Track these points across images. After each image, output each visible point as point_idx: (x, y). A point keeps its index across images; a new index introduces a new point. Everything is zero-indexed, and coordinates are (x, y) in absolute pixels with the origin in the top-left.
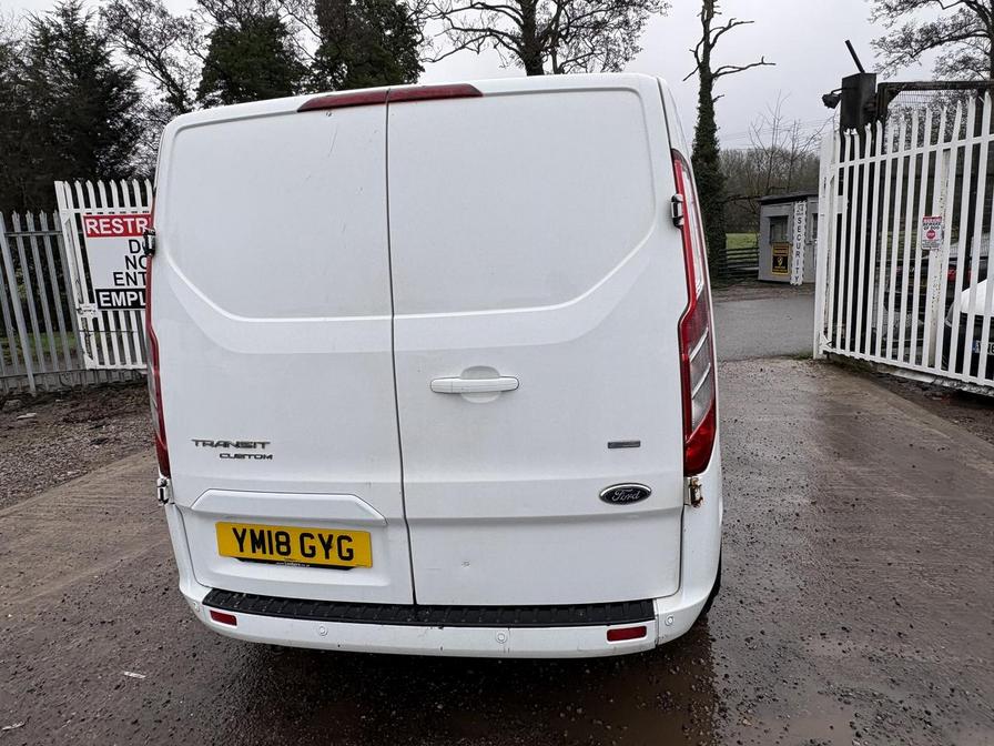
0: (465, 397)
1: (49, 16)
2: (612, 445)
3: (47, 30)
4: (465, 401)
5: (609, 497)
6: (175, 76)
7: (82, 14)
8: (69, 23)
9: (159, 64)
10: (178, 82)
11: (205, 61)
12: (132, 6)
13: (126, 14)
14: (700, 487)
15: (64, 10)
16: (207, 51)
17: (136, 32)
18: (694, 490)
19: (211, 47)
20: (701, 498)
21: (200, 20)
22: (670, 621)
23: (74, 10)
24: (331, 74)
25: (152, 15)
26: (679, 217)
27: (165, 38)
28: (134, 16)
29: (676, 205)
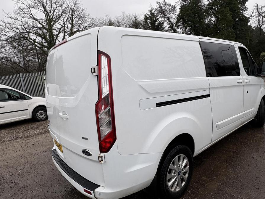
0: (63, 119)
1: (147, 13)
2: (83, 138)
3: (147, 16)
5: (83, 152)
6: (172, 21)
7: (154, 11)
8: (151, 14)
9: (168, 19)
10: (172, 22)
11: (177, 15)
12: (163, 6)
13: (162, 8)
14: (102, 157)
15: (150, 11)
16: (179, 13)
17: (164, 12)
18: (99, 157)
19: (180, 11)
20: (102, 160)
21: (178, 5)
22: (99, 194)
23: (152, 10)
24: (211, 10)
25: (167, 7)
26: (93, 73)
27: (170, 12)
28: (164, 8)
29: (91, 69)
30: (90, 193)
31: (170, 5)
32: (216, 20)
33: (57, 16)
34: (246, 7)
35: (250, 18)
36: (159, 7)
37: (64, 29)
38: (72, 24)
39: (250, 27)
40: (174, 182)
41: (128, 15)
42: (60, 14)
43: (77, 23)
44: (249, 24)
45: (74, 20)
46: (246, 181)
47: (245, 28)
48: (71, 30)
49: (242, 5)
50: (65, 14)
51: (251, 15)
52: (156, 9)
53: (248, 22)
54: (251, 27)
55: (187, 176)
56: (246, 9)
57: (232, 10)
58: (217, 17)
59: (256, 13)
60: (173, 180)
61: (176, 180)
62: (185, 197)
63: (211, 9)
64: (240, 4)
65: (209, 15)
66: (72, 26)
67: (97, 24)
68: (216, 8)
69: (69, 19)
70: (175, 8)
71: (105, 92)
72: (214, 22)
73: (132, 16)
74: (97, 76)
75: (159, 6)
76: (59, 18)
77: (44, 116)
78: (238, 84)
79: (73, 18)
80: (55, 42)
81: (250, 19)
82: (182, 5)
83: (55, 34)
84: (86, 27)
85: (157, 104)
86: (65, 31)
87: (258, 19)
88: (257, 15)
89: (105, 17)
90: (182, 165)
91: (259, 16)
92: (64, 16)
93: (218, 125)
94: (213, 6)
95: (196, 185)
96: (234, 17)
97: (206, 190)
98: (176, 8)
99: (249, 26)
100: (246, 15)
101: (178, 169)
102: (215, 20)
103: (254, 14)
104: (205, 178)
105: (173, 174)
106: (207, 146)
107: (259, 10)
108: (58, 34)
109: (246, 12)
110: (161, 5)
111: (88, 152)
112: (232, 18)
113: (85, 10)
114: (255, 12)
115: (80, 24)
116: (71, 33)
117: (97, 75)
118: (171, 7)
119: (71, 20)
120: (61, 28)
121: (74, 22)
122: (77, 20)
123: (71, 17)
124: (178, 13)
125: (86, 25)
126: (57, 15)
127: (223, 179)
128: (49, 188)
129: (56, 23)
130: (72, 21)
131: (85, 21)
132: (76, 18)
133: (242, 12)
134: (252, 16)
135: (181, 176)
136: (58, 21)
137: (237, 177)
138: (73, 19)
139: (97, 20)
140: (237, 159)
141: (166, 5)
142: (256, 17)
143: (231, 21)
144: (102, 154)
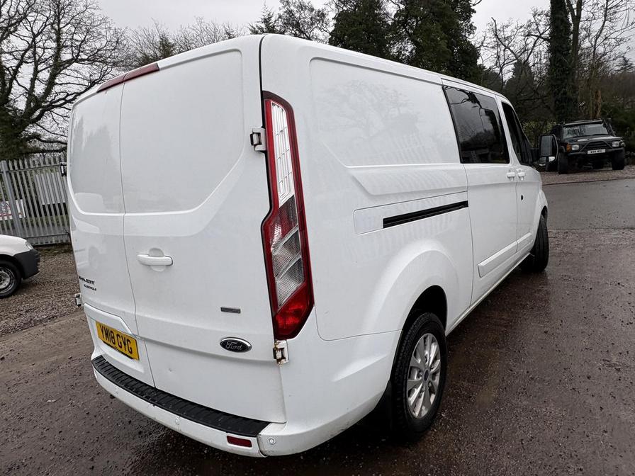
0: (152, 267)
2: (224, 310)
4: (151, 269)
5: (224, 344)
7: (273, 19)
8: (267, 26)
11: (330, 34)
12: (296, 9)
13: (293, 15)
14: (282, 349)
15: (265, 19)
16: (333, 28)
17: (298, 24)
18: (275, 350)
19: (336, 25)
20: (283, 357)
21: (330, 9)
22: (272, 441)
23: (269, 18)
24: (404, 27)
25: (306, 12)
26: (255, 145)
27: (312, 24)
28: (297, 15)
29: (251, 136)
30: (248, 444)
31: (312, 10)
32: (414, 48)
33: (11, 18)
34: (471, 26)
35: (482, 48)
36: (285, 12)
37: (35, 53)
38: (58, 40)
39: (482, 67)
40: (419, 396)
41: (212, 26)
42: (21, 11)
43: (72, 39)
44: (479, 62)
45: (64, 30)
46: (547, 379)
47: (471, 70)
48: (57, 56)
49: (464, 20)
50: (37, 12)
51: (482, 43)
52: (280, 17)
53: (478, 57)
54: (484, 68)
55: (437, 380)
56: (472, 29)
57: (446, 29)
58: (415, 43)
59: (492, 40)
60: (417, 391)
61: (421, 391)
62: (438, 427)
63: (403, 25)
64: (460, 17)
65: (400, 38)
66: (58, 45)
67: (131, 43)
68: (413, 23)
69: (49, 27)
70: (323, 15)
71: (285, 192)
72: (411, 52)
73: (220, 28)
74: (264, 155)
75: (285, 10)
76: (19, 21)
77: (7, 284)
78: (507, 181)
79: (61, 26)
80: (11, 87)
81: (481, 52)
82: (341, 10)
83: (8, 66)
84: (99, 50)
85: (384, 219)
86: (37, 58)
87: (496, 52)
88: (493, 44)
89: (151, 28)
90: (430, 358)
91: (498, 45)
92: (33, 19)
93: (482, 267)
94: (406, 17)
95: (452, 400)
96: (450, 46)
97: (477, 407)
98: (327, 17)
99: (480, 65)
100: (473, 43)
101: (425, 365)
102: (412, 50)
103: (488, 41)
104: (465, 384)
105: (415, 378)
106: (464, 315)
107: (498, 33)
108: (18, 66)
109: (472, 36)
110: (292, 8)
111: (239, 343)
112: (447, 48)
113: (95, 5)
114: (491, 38)
115: (82, 41)
116: (54, 65)
117: (265, 152)
118: (313, 13)
119: (53, 31)
120: (26, 51)
121: (64, 37)
122: (73, 29)
123: (54, 23)
124: (331, 29)
125: (98, 46)
126: (12, 13)
127: (503, 381)
128: (92, 460)
129: (8, 35)
130: (59, 33)
131: (95, 35)
132: (69, 25)
133: (465, 36)
134: (484, 45)
135: (430, 382)
136: (16, 30)
137: (528, 372)
138: (59, 26)
139: (129, 34)
140: (516, 338)
141: (302, 7)
142: (493, 48)
143: (444, 52)
144: (282, 344)
